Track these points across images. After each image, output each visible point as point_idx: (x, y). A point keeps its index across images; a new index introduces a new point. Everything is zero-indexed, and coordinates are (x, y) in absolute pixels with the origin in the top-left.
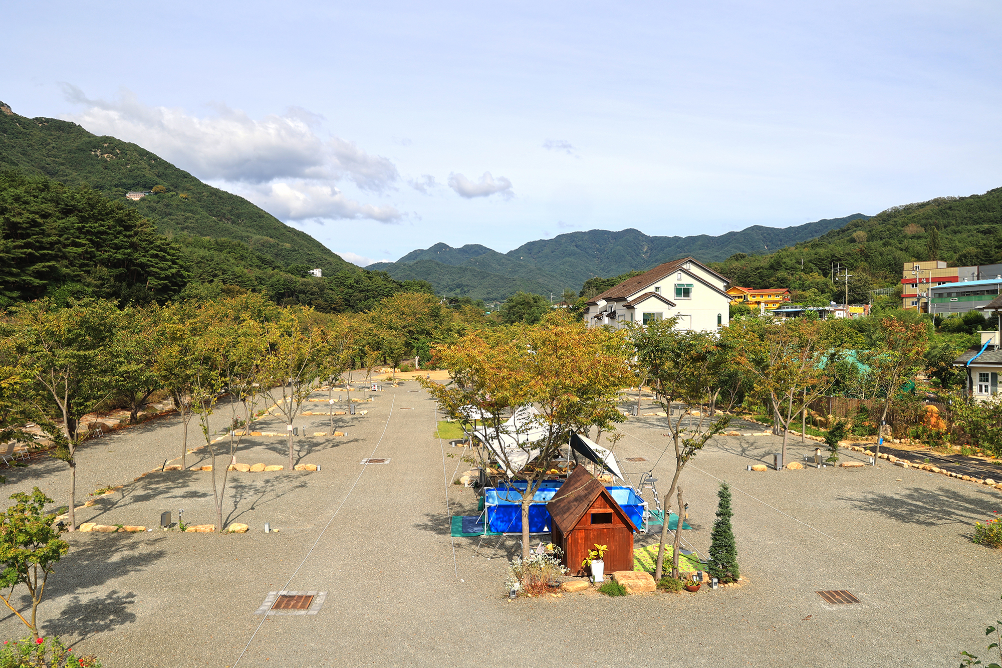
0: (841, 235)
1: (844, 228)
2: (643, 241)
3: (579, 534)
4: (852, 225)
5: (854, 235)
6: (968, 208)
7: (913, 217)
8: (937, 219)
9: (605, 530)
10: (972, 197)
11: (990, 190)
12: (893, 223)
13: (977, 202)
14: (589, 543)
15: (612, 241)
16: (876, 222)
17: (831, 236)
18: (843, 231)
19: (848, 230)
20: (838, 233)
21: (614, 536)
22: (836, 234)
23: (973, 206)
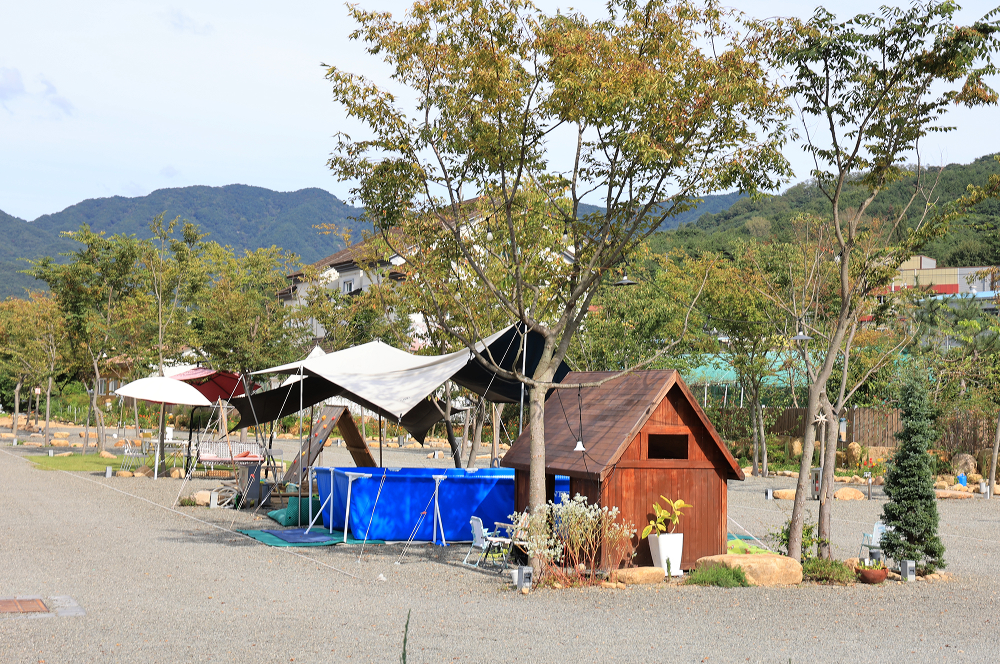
0: (722, 225)
1: (727, 212)
2: (339, 216)
3: (624, 478)
4: (743, 206)
5: (748, 224)
6: (945, 185)
7: (853, 197)
8: (893, 202)
9: (674, 472)
10: (951, 167)
11: (979, 156)
12: (817, 205)
13: (960, 175)
14: (643, 499)
15: (274, 212)
16: (784, 204)
17: (704, 226)
18: (727, 218)
19: (736, 215)
20: (717, 221)
21: (690, 485)
22: (714, 222)
23: (953, 182)
